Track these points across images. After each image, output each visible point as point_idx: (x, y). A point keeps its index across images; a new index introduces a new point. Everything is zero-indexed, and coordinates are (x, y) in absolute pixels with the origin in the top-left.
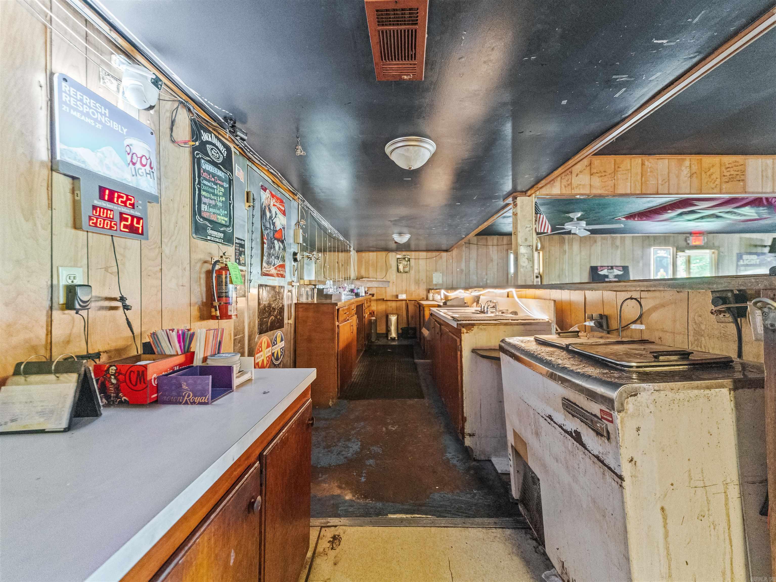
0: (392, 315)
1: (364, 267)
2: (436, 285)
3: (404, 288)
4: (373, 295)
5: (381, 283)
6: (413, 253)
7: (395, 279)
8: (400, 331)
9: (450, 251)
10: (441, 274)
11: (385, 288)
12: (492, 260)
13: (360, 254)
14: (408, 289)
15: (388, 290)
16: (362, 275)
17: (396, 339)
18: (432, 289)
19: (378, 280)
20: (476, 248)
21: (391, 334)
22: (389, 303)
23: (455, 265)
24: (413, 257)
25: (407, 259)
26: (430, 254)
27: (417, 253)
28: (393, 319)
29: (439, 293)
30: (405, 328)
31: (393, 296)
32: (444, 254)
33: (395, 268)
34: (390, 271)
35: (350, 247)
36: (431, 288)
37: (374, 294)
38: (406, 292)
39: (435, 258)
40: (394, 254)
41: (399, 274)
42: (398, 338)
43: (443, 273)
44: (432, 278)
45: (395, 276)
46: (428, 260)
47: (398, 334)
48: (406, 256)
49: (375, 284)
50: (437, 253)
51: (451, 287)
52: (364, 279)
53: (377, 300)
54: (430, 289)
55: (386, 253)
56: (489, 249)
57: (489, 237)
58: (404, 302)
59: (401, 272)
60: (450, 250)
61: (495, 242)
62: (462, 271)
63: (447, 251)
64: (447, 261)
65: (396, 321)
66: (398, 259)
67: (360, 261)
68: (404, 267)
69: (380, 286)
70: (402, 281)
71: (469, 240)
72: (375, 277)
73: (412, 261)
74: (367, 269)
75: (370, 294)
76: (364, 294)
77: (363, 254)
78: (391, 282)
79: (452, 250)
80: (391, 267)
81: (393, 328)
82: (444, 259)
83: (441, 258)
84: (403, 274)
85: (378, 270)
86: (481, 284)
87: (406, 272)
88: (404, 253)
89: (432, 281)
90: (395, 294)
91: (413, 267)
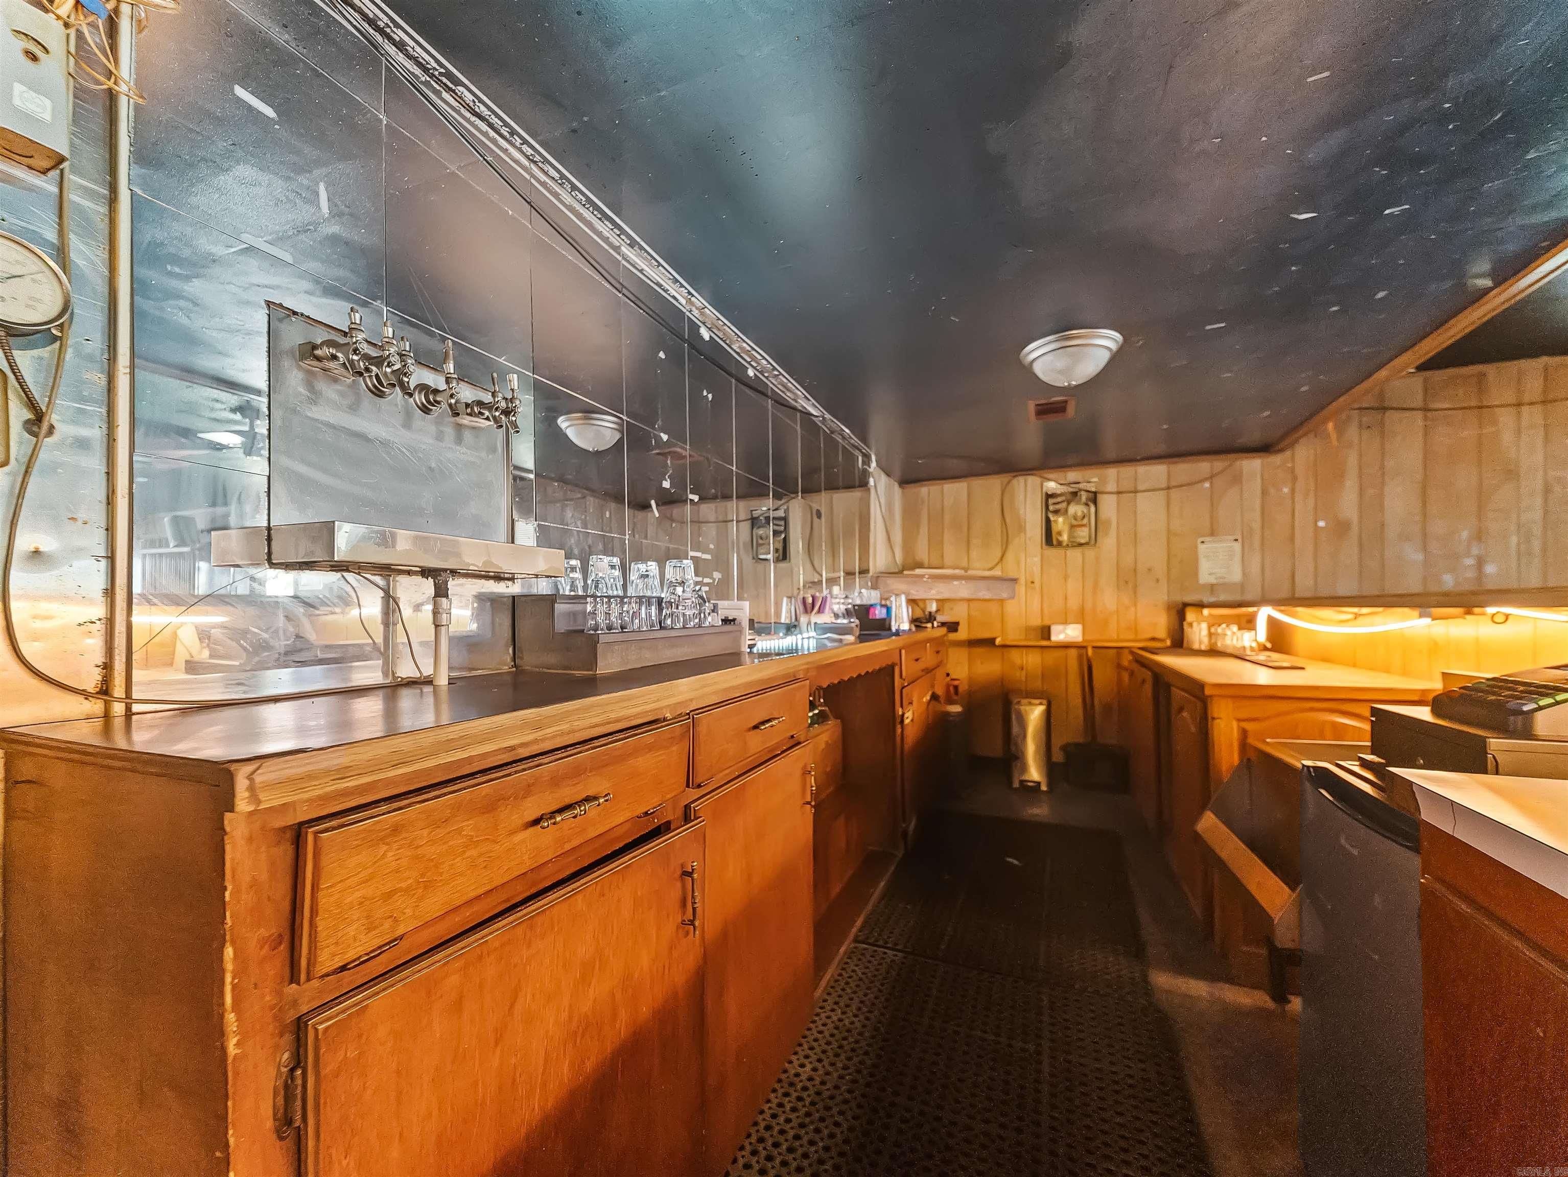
0: (1024, 701)
1: (924, 530)
2: (1212, 588)
3: (1074, 603)
4: (953, 627)
5: (982, 584)
6: (1111, 472)
7: (1037, 570)
8: (1058, 757)
9: (1281, 451)
10: (1237, 546)
11: (1002, 601)
12: (1512, 473)
13: (912, 489)
14: (1089, 605)
15: (1011, 608)
16: (917, 558)
17: (1044, 788)
18: (1201, 605)
19: (970, 572)
20: (1420, 423)
21: (1024, 768)
22: (1015, 656)
23: (1304, 506)
24: (1111, 486)
25: (1084, 496)
26: (1184, 470)
27: (1127, 471)
28: (1035, 714)
29: (1249, 623)
30: (1077, 745)
31: (1028, 629)
32: (1252, 465)
33: (1035, 531)
34: (1015, 543)
35: (867, 457)
36: (1188, 599)
37: (957, 624)
38: (1081, 617)
39: (1207, 485)
40: (1033, 481)
41: (1051, 552)
42: (1050, 785)
43: (1245, 540)
44: (1196, 560)
45: (1037, 559)
46: (1174, 493)
47: (1051, 768)
48: (1081, 486)
49: (962, 590)
50: (1219, 464)
51: (1285, 593)
52: (918, 571)
53: (973, 643)
54: (1186, 605)
55: (1004, 478)
56: (1495, 422)
57: (1491, 370)
58: (1073, 653)
59: (1060, 544)
60: (1281, 446)
61: (1534, 385)
62: (1341, 528)
63: (1265, 448)
64: (1264, 493)
65: (1042, 723)
66: (1049, 496)
67: (911, 514)
68: (1072, 527)
69: (984, 594)
70: (1066, 578)
71: (1381, 395)
72: (964, 563)
73: (1108, 504)
74: (936, 542)
75: (943, 624)
76: (905, 626)
77: (924, 490)
78: (1022, 581)
79: (1292, 445)
80: (1021, 528)
81: (1031, 749)
82: (1254, 487)
83: (1237, 480)
84: (1070, 552)
85: (975, 541)
86: (1448, 581)
87: (1081, 545)
88: (1072, 475)
89: (1196, 574)
90: (1036, 622)
91: (1108, 522)
